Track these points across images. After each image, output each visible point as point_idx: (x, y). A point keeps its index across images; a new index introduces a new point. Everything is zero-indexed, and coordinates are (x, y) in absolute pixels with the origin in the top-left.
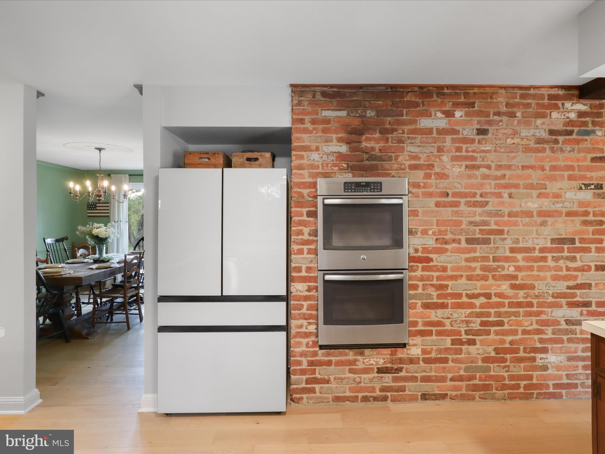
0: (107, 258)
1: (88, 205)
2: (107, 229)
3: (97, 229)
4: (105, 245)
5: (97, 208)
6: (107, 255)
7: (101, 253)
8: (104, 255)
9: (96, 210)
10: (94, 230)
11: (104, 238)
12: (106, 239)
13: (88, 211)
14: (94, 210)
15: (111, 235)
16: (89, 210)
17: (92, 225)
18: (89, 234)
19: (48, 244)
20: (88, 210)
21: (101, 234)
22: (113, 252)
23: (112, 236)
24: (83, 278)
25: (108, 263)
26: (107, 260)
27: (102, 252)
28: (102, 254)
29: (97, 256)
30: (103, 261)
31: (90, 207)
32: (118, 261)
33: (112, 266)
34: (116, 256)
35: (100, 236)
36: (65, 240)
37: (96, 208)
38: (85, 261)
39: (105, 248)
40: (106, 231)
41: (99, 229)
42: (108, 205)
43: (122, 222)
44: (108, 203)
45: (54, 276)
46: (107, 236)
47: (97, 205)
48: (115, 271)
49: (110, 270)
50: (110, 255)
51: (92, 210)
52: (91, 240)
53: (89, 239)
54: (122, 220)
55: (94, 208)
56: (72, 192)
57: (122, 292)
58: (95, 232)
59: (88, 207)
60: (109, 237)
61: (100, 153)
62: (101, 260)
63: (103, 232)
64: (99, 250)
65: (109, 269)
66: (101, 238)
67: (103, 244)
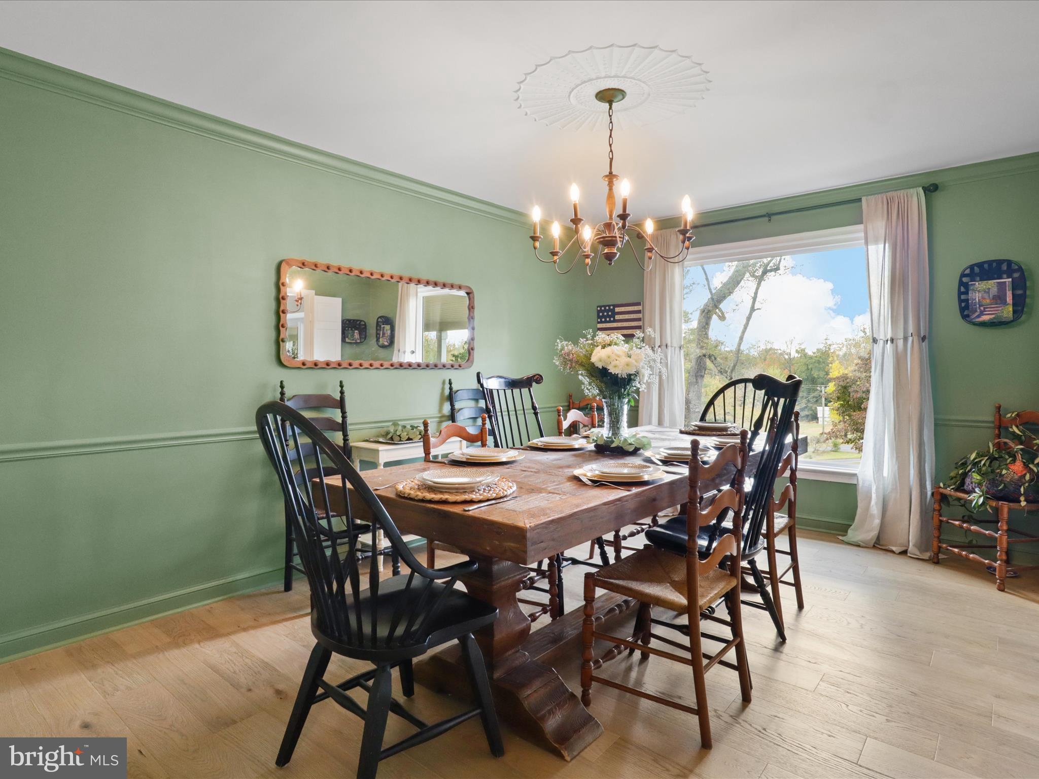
0: (631, 441)
1: (599, 312)
2: (631, 349)
3: (604, 347)
4: (626, 400)
5: (617, 317)
6: (634, 430)
7: (615, 426)
8: (626, 432)
9: (615, 321)
10: (595, 352)
11: (625, 376)
12: (629, 380)
13: (600, 326)
14: (610, 322)
15: (643, 368)
16: (601, 322)
17: (594, 336)
18: (582, 365)
19: (487, 389)
20: (599, 323)
21: (613, 363)
22: (650, 423)
23: (646, 372)
24: (528, 535)
25: (636, 461)
26: (631, 449)
27: (618, 422)
28: (618, 428)
29: (604, 432)
30: (620, 452)
31: (603, 316)
32: (664, 453)
33: (646, 478)
34: (657, 436)
35: (612, 370)
36: (534, 384)
37: (614, 318)
38: (577, 446)
39: (626, 408)
40: (630, 357)
41: (608, 349)
42: (640, 308)
43: (669, 348)
44: (638, 304)
45: (445, 502)
46: (633, 372)
47: (617, 310)
48: (654, 500)
49: (637, 495)
50: (641, 432)
51: (606, 322)
52: (590, 384)
53: (586, 380)
54: (669, 344)
55: (610, 317)
56: (538, 235)
57: (680, 575)
58: (599, 357)
59: (599, 317)
60: (637, 374)
61: (610, 108)
62: (613, 445)
63: (619, 356)
64: (610, 414)
65: (635, 490)
66: (616, 376)
67: (621, 397)
